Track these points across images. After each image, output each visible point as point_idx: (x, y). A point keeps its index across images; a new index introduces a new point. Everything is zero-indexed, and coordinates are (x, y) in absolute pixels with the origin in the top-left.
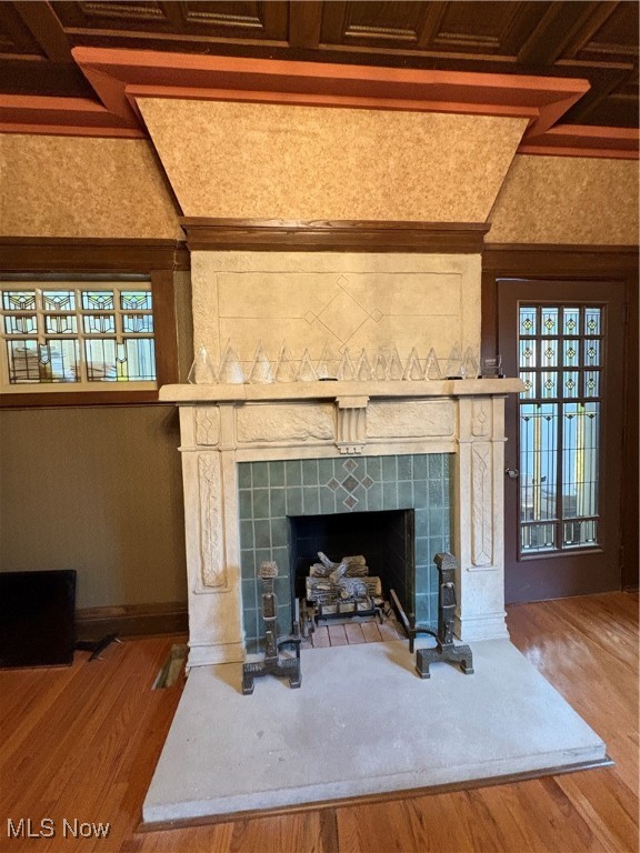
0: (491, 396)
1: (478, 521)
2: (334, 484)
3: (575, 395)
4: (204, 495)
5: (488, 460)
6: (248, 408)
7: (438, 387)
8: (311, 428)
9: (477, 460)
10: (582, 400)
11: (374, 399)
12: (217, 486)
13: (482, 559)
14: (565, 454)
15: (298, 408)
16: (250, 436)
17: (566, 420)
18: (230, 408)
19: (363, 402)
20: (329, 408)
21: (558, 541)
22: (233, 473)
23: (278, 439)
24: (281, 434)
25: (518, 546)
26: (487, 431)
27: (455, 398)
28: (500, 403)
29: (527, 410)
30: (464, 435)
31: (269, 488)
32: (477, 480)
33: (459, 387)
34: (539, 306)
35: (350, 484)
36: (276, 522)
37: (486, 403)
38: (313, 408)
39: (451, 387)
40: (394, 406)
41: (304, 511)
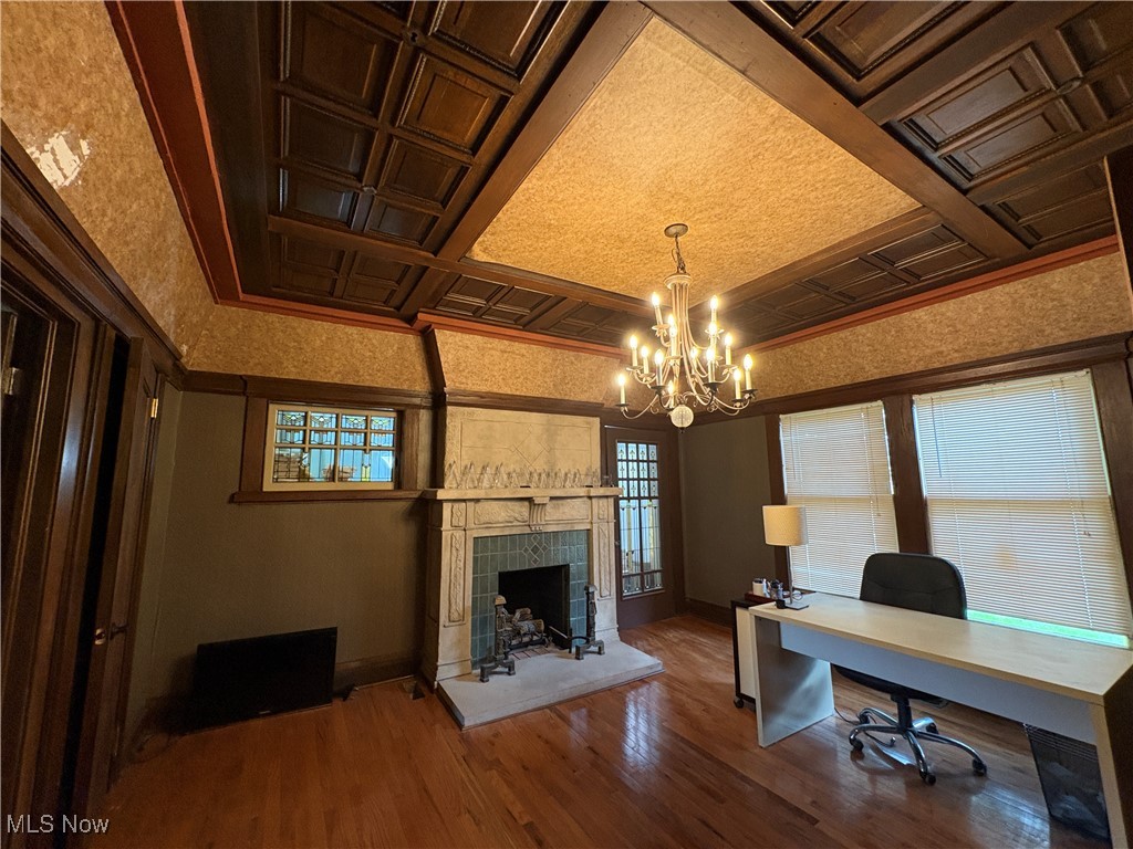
0: (607, 497)
1: (603, 569)
2: (526, 550)
3: (647, 495)
4: (454, 559)
5: (606, 533)
6: (481, 504)
7: (582, 492)
8: (517, 515)
9: (601, 535)
10: (650, 498)
11: (552, 498)
12: (462, 553)
13: (605, 593)
14: (643, 530)
15: (509, 503)
16: (483, 519)
17: (642, 509)
18: (473, 503)
19: (546, 500)
20: (526, 503)
21: (643, 587)
22: (470, 544)
23: (499, 523)
24: (500, 519)
25: (622, 592)
26: (606, 516)
27: (590, 498)
28: (611, 500)
29: (623, 503)
30: (595, 519)
31: (489, 554)
32: (602, 545)
33: (593, 492)
34: (627, 443)
35: (535, 550)
36: (492, 578)
37: (605, 500)
38: (518, 504)
39: (589, 492)
40: (560, 502)
41: (509, 569)
